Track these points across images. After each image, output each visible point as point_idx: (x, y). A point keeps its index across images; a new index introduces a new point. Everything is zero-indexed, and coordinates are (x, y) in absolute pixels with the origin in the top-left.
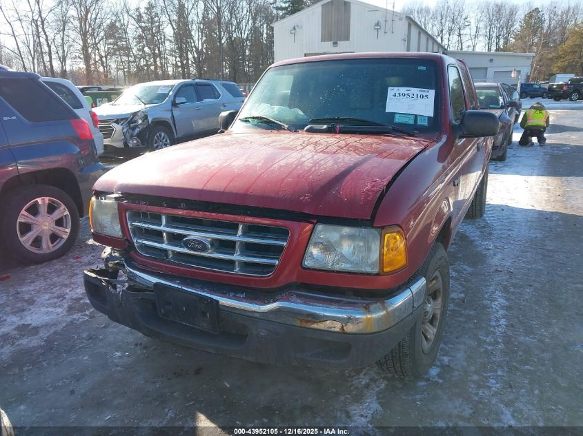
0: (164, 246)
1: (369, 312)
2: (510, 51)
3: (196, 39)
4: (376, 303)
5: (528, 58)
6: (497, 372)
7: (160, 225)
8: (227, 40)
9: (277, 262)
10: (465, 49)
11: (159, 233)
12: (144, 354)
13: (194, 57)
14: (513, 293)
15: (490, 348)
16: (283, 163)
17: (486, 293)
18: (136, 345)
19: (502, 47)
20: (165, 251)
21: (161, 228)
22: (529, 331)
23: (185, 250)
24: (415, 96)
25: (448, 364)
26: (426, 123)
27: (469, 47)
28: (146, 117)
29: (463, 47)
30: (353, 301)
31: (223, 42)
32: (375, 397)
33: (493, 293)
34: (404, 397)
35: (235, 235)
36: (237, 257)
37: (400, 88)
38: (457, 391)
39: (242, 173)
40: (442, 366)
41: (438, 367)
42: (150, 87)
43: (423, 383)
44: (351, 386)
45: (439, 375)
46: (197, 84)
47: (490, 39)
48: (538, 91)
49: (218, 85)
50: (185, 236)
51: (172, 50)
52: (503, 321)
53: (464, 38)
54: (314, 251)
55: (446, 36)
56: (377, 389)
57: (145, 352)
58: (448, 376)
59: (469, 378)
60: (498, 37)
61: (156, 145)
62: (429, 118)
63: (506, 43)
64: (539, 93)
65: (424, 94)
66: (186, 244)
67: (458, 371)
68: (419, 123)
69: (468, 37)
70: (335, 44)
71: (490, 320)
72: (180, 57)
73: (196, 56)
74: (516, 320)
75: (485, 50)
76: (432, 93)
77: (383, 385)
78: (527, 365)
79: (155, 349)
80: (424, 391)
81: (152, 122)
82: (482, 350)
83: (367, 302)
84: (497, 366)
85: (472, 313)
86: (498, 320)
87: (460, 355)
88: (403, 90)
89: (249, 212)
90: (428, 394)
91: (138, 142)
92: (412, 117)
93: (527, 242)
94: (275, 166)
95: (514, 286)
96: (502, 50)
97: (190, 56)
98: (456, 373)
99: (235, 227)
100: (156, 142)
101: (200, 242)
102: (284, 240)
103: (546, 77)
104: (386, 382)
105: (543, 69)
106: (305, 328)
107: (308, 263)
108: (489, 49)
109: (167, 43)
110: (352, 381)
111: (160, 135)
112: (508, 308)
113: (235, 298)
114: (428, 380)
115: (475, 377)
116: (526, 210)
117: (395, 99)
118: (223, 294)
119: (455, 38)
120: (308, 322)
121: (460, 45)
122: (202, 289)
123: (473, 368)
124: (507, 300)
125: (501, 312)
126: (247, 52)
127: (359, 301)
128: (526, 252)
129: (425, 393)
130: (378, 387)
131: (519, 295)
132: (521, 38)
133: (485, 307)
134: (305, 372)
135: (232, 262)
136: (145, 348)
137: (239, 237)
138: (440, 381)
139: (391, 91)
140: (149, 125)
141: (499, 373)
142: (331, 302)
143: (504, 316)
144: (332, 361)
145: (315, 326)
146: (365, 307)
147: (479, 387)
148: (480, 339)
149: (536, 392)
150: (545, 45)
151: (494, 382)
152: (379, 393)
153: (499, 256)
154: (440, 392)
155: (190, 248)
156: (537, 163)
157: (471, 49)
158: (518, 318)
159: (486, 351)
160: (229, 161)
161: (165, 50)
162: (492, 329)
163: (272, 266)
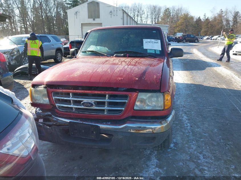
0: (71, 106)
1: (162, 124)
2: (159, 24)
3: (30, 15)
4: (163, 120)
5: (167, 27)
6: (193, 142)
7: (69, 97)
8: (45, 16)
9: (124, 109)
10: (143, 23)
11: (70, 101)
12: (54, 154)
13: (30, 24)
14: (188, 114)
15: (188, 134)
16: (118, 69)
17: (179, 115)
18: (49, 150)
19: (156, 22)
20: (72, 108)
21: (70, 99)
22: (198, 127)
23: (82, 107)
24: (154, 42)
25: (176, 142)
26: (159, 53)
27: (145, 22)
28: (18, 51)
29: (143, 22)
30: (155, 121)
31: (43, 17)
32: (155, 158)
33: (182, 114)
34: (165, 156)
35: (105, 99)
36: (106, 108)
37: (148, 39)
38: (182, 151)
39: (104, 74)
40: (174, 143)
41: (173, 143)
42: (18, 37)
43: (169, 150)
44: (144, 154)
45: (174, 146)
46: (40, 36)
47: (152, 19)
48: (171, 39)
49: (49, 36)
50: (82, 101)
51: (19, 21)
52: (188, 124)
53: (143, 19)
54: (138, 103)
55: (136, 18)
56: (154, 154)
57: (54, 152)
58: (177, 146)
59: (185, 146)
60: (155, 18)
61: (24, 63)
62: (160, 50)
63: (158, 21)
64: (172, 40)
65: (157, 41)
66: (83, 104)
67: (180, 144)
68: (157, 53)
69: (144, 18)
70: (94, 19)
71: (184, 124)
72: (24, 23)
73: (31, 23)
74: (192, 123)
75: (151, 23)
76: (159, 41)
77: (156, 153)
78: (202, 139)
79: (58, 151)
80: (171, 153)
81: (21, 53)
82: (185, 135)
83: (160, 121)
84: (192, 140)
85: (177, 122)
86: (187, 124)
87: (179, 138)
88: (149, 40)
89: (110, 90)
90: (173, 153)
91: (15, 62)
92: (154, 51)
93: (186, 95)
94: (115, 71)
95: (188, 111)
96: (157, 23)
97: (28, 23)
98: (180, 145)
99: (105, 96)
100: (24, 62)
101: (90, 103)
102: (127, 100)
103: (173, 34)
104: (156, 151)
105: (172, 31)
106: (138, 133)
107: (135, 108)
108: (152, 23)
109: (16, 17)
110: (144, 153)
111: (26, 59)
112: (189, 120)
113: (106, 124)
114: (171, 148)
115: (187, 145)
116: (182, 84)
117: (147, 44)
118: (101, 123)
119: (139, 18)
120: (139, 130)
121: (141, 21)
122: (91, 122)
123: (185, 143)
124: (187, 117)
125: (187, 121)
126: (55, 22)
127: (157, 120)
128: (187, 99)
129: (172, 153)
130: (154, 153)
131: (190, 115)
132: (163, 19)
133: (181, 120)
134: (125, 152)
135: (104, 110)
136: (53, 151)
137: (107, 100)
138: (176, 148)
139: (145, 41)
140: (20, 54)
141: (194, 143)
142: (147, 122)
143: (188, 123)
144: (148, 145)
145: (142, 132)
146: (160, 123)
147: (189, 148)
148: (183, 132)
149: (208, 148)
150: (172, 22)
151: (193, 146)
152: (155, 156)
153: (179, 101)
154: (177, 152)
155: (84, 106)
156: (180, 66)
157: (145, 23)
158: (193, 123)
159: (187, 136)
160: (95, 70)
161: (16, 20)
162: (186, 128)
163: (122, 110)
